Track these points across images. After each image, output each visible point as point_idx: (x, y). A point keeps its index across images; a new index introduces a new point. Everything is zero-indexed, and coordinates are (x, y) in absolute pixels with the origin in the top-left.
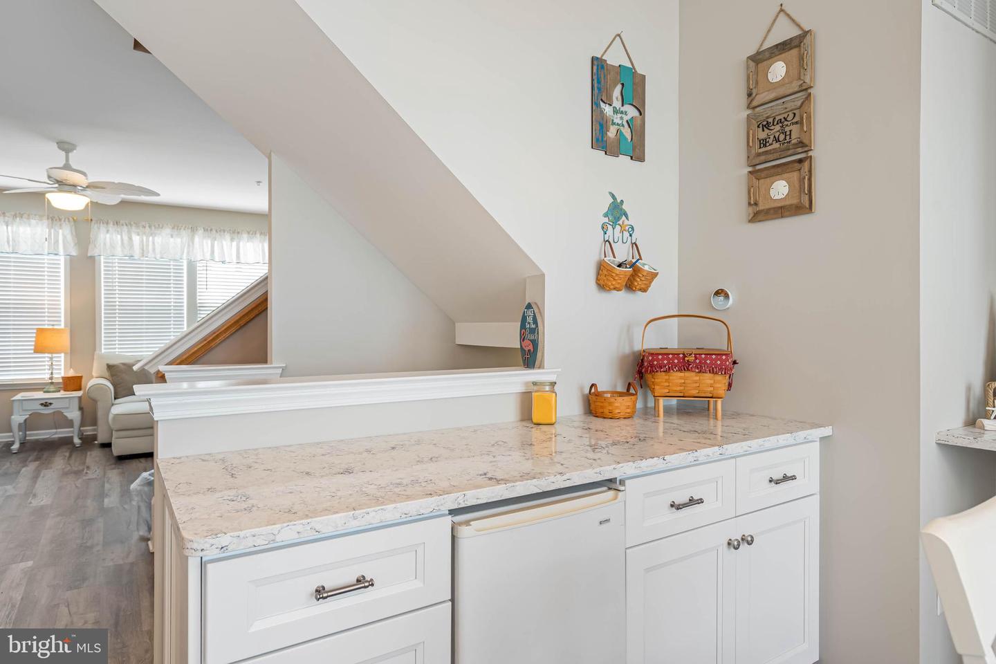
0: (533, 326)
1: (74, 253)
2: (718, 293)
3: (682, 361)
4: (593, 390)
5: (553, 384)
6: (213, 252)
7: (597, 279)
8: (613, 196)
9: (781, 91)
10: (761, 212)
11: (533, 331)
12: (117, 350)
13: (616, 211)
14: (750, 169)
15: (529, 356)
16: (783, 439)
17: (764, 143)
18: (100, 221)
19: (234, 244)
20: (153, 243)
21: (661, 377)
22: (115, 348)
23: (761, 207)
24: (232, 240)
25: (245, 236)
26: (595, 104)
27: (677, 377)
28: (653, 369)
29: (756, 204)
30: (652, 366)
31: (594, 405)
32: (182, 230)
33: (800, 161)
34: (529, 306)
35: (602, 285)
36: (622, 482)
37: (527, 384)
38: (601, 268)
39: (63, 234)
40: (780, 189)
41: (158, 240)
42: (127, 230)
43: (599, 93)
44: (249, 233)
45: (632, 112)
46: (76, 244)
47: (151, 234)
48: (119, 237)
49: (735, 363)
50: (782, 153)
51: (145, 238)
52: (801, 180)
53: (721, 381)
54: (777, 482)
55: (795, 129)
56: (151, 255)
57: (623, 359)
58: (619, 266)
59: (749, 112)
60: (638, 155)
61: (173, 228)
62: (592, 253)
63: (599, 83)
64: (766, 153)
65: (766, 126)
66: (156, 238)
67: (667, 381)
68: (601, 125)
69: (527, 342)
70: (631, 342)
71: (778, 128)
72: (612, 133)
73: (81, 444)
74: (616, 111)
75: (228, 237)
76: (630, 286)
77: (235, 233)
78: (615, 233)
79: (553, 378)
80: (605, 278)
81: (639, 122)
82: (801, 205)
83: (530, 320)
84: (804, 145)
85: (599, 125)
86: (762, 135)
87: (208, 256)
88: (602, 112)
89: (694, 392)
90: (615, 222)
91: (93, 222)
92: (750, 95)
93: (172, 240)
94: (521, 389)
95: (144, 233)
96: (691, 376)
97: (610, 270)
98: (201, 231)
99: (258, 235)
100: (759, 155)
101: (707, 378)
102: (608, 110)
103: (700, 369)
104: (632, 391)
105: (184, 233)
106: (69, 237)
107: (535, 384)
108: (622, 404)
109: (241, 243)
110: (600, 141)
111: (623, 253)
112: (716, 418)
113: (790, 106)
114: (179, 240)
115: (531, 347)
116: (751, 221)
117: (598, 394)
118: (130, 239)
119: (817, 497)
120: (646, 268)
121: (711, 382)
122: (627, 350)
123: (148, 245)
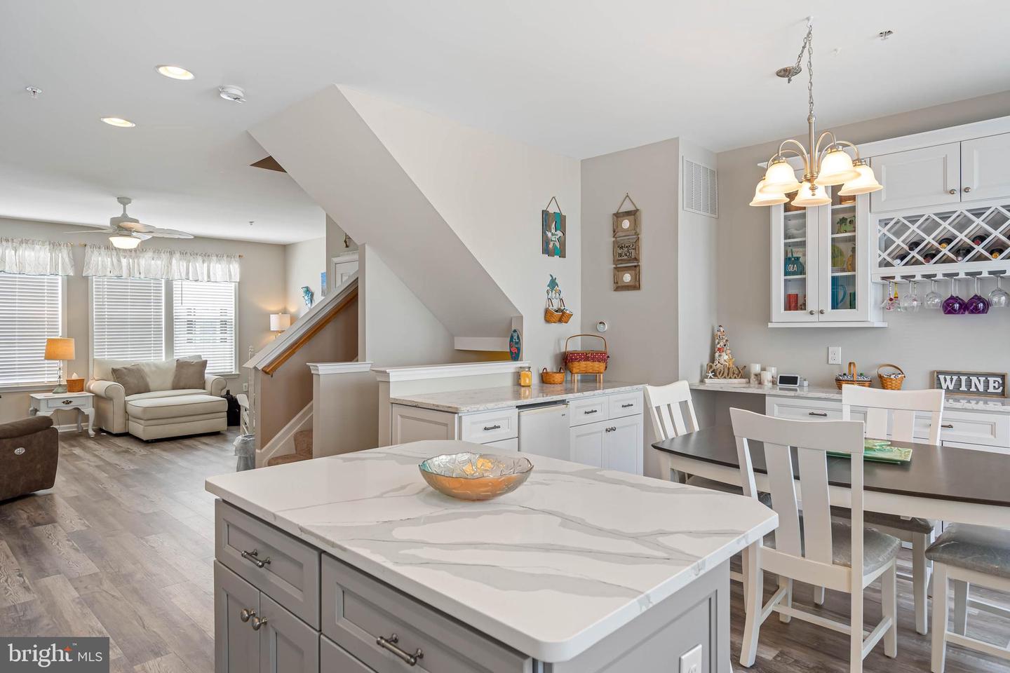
0: (517, 341)
1: (72, 274)
2: (600, 323)
3: (586, 356)
4: (545, 371)
5: (530, 368)
6: (188, 273)
7: (545, 317)
8: (551, 276)
9: (628, 233)
10: (620, 287)
11: (517, 343)
12: (106, 357)
13: (553, 284)
14: (614, 266)
15: (515, 355)
16: (628, 388)
17: (620, 255)
18: (93, 246)
19: (206, 265)
20: (138, 265)
21: (576, 364)
22: (105, 355)
23: (619, 285)
24: (203, 262)
25: (214, 258)
26: (544, 233)
27: (583, 364)
28: (572, 360)
29: (617, 283)
30: (572, 359)
31: (545, 378)
32: (162, 254)
33: (635, 266)
34: (515, 331)
35: (547, 320)
36: (568, 402)
37: (517, 368)
38: (547, 311)
39: (62, 257)
40: (627, 278)
41: (142, 262)
42: (115, 254)
43: (546, 226)
44: (217, 256)
45: (559, 234)
46: (72, 267)
47: (137, 257)
48: (109, 259)
49: (608, 357)
50: (629, 261)
51: (131, 260)
52: (636, 275)
53: (602, 365)
54: (625, 406)
55: (633, 251)
56: (137, 275)
57: (556, 356)
58: (557, 311)
59: (614, 239)
60: (563, 255)
61: (154, 252)
62: (543, 305)
63: (546, 221)
64: (621, 260)
65: (622, 248)
66: (140, 260)
67: (579, 366)
68: (547, 243)
69: (514, 348)
70: (560, 349)
71: (626, 249)
72: (551, 246)
73: (95, 435)
74: (553, 234)
75: (200, 259)
76: (560, 321)
77: (206, 256)
78: (552, 295)
79: (527, 365)
80: (549, 316)
81: (563, 239)
82: (635, 286)
83: (515, 337)
84: (636, 259)
85: (546, 241)
86: (620, 251)
87: (184, 276)
88: (547, 236)
89: (591, 371)
90: (552, 289)
91: (88, 247)
92: (614, 232)
93: (153, 261)
94: (513, 370)
95: (131, 256)
96: (590, 363)
97: (552, 314)
98: (178, 255)
99: (225, 258)
100: (619, 260)
101: (596, 364)
102: (549, 234)
103: (594, 360)
104: (562, 371)
105: (163, 256)
106: (67, 260)
107: (521, 368)
108: (558, 377)
109: (211, 265)
110: (547, 250)
111: (556, 304)
112: (600, 382)
113: (631, 241)
114: (159, 262)
115: (516, 351)
116: (615, 290)
117: (547, 373)
118: (119, 261)
119: (643, 414)
120: (568, 312)
121: (598, 366)
122: (558, 352)
123: (134, 266)
